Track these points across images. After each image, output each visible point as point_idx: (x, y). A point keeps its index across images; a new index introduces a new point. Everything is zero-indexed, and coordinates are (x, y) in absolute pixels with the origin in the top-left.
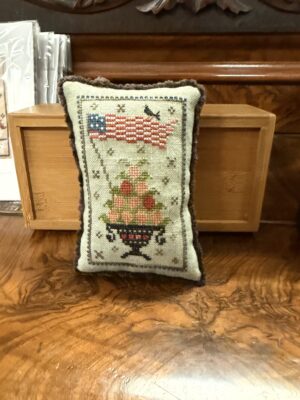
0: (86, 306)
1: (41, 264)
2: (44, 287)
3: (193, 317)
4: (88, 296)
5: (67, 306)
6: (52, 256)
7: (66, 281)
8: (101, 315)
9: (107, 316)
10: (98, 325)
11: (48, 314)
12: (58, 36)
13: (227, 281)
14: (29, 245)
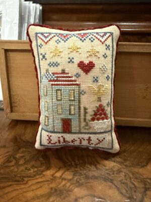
0: (40, 180)
1: (12, 144)
2: (11, 161)
3: (125, 196)
4: (43, 171)
5: (26, 179)
6: (20, 138)
7: (27, 158)
8: (51, 189)
9: (56, 190)
10: (48, 198)
11: (10, 185)
12: (35, 4)
13: (147, 164)
14: (7, 129)
